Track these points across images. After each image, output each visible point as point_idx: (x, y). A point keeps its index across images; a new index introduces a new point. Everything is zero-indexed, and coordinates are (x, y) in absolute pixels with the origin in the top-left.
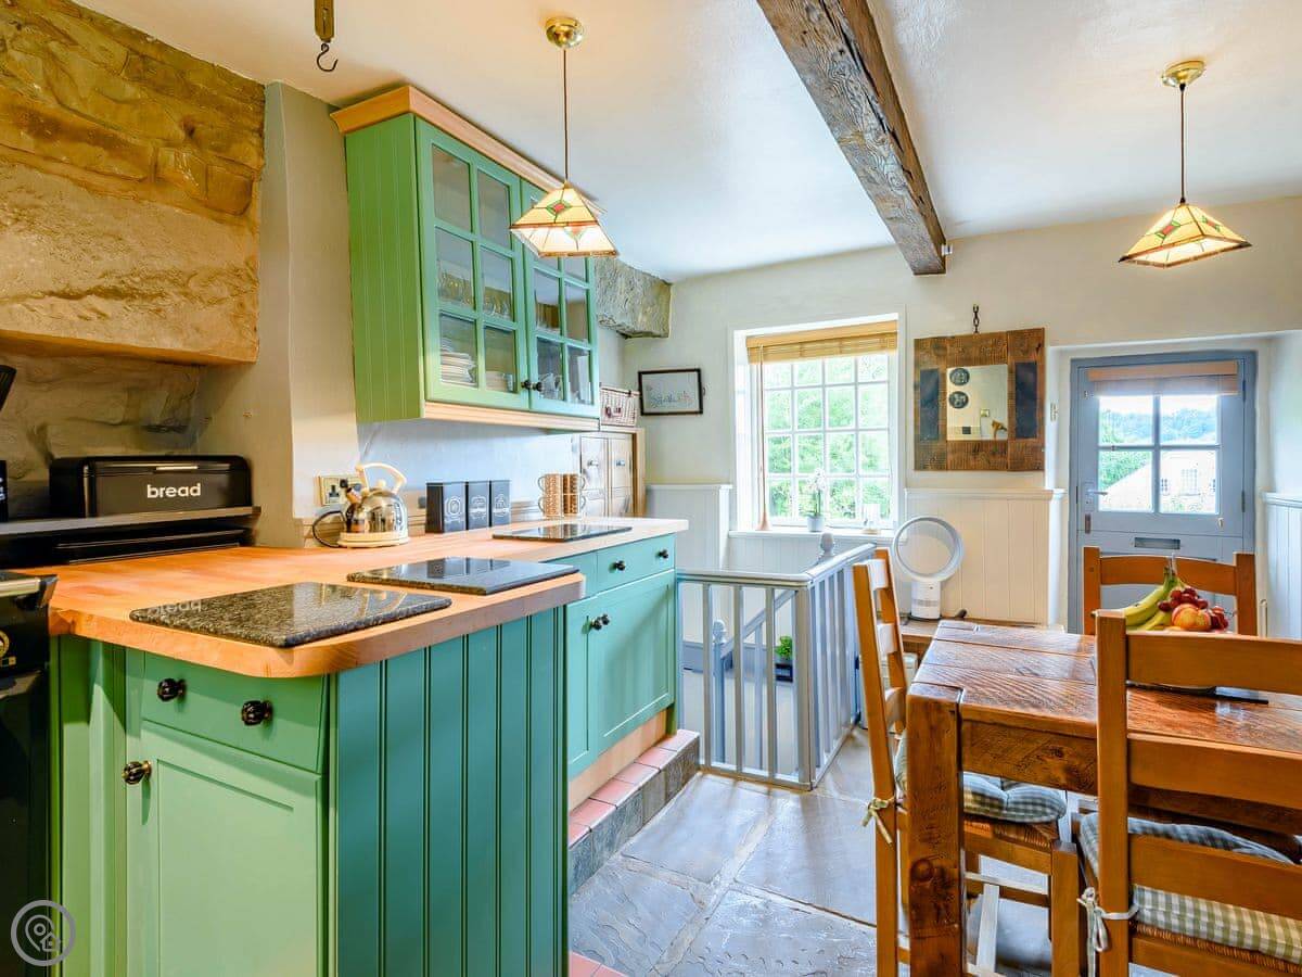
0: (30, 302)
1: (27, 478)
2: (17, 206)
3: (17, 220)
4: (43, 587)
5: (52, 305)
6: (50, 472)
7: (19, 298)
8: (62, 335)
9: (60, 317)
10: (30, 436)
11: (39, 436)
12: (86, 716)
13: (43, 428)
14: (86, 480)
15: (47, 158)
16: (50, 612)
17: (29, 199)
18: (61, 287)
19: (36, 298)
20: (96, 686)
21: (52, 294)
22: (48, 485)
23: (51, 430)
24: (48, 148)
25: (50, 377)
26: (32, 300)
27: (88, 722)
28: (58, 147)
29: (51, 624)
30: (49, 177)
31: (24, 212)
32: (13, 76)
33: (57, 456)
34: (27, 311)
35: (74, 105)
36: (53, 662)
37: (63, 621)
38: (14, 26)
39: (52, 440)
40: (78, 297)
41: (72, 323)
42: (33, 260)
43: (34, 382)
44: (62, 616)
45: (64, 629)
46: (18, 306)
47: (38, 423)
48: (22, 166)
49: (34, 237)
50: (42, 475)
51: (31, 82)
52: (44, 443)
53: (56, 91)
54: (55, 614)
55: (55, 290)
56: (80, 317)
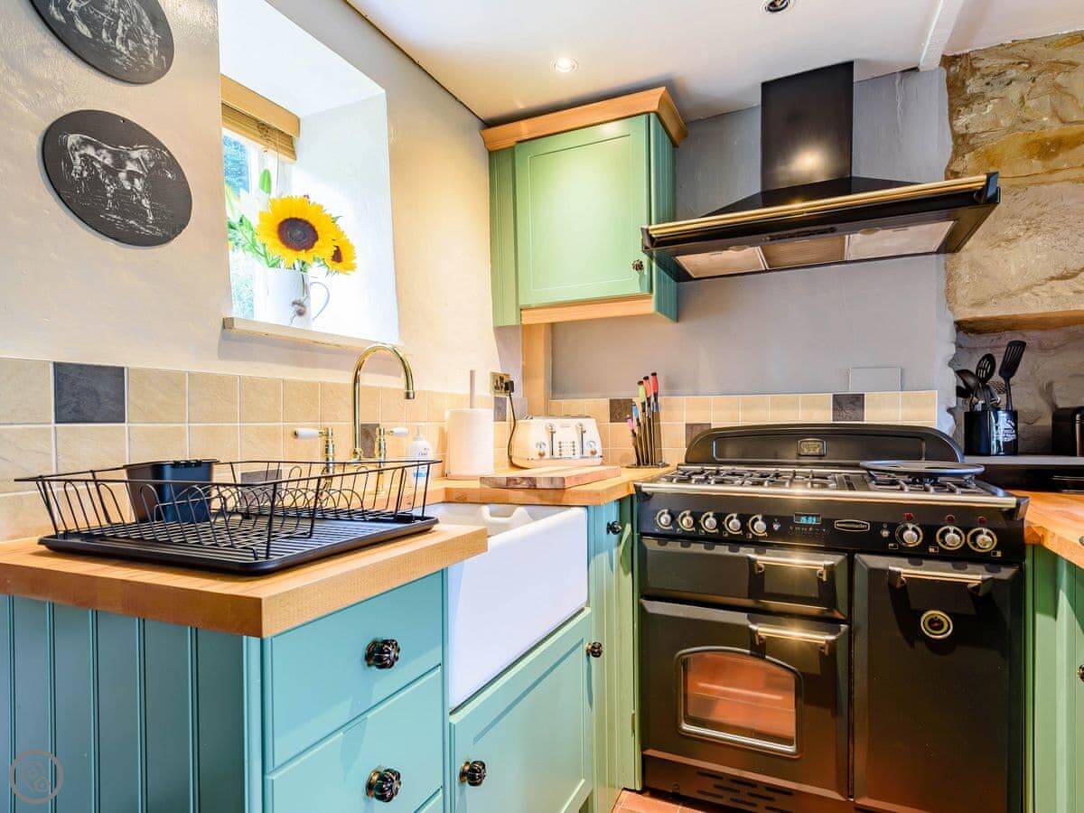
0: (1036, 290)
1: (1038, 424)
2: (1028, 219)
3: (1028, 229)
4: (1018, 504)
5: (1053, 288)
6: (1053, 419)
7: (1027, 289)
8: (1060, 310)
9: (1059, 296)
10: (1041, 392)
11: (1047, 391)
12: (1054, 613)
13: (1050, 385)
14: (1077, 426)
15: (1051, 172)
16: (1026, 525)
17: (1037, 210)
18: (1059, 271)
19: (1040, 285)
20: (1061, 592)
21: (1052, 278)
22: (1051, 429)
23: (1056, 387)
24: (1052, 164)
25: (1056, 344)
26: (1038, 287)
27: (1055, 617)
28: (1061, 159)
29: (1026, 534)
30: (1054, 186)
31: (1033, 222)
32: (1028, 121)
33: (1060, 406)
34: (1033, 297)
35: (1075, 118)
36: (1028, 562)
37: (1034, 534)
38: (1030, 83)
39: (1057, 394)
40: (1074, 275)
41: (1068, 299)
42: (1038, 257)
43: (1043, 349)
44: (1035, 530)
45: (1036, 540)
46: (1026, 294)
47: (1047, 381)
48: (1033, 187)
49: (1039, 238)
50: (1047, 421)
51: (1041, 117)
52: (1051, 396)
53: (1059, 114)
54: (1029, 527)
55: (1054, 275)
56: (1075, 292)
